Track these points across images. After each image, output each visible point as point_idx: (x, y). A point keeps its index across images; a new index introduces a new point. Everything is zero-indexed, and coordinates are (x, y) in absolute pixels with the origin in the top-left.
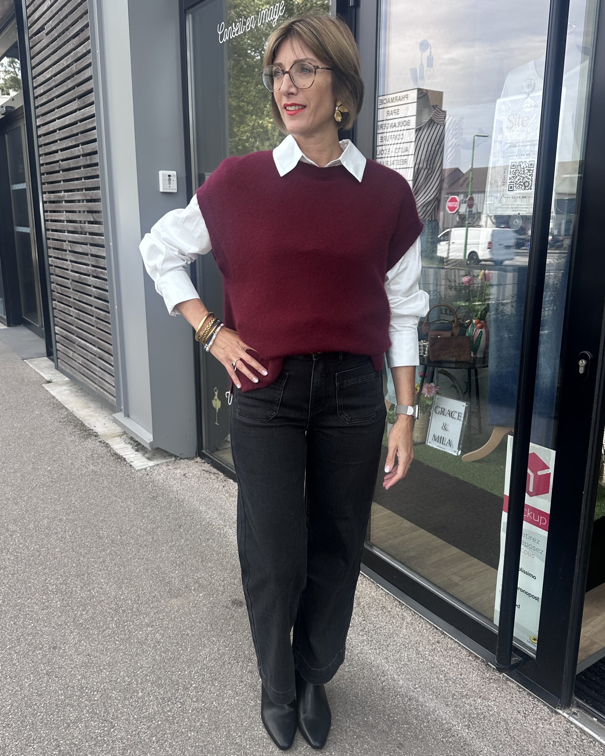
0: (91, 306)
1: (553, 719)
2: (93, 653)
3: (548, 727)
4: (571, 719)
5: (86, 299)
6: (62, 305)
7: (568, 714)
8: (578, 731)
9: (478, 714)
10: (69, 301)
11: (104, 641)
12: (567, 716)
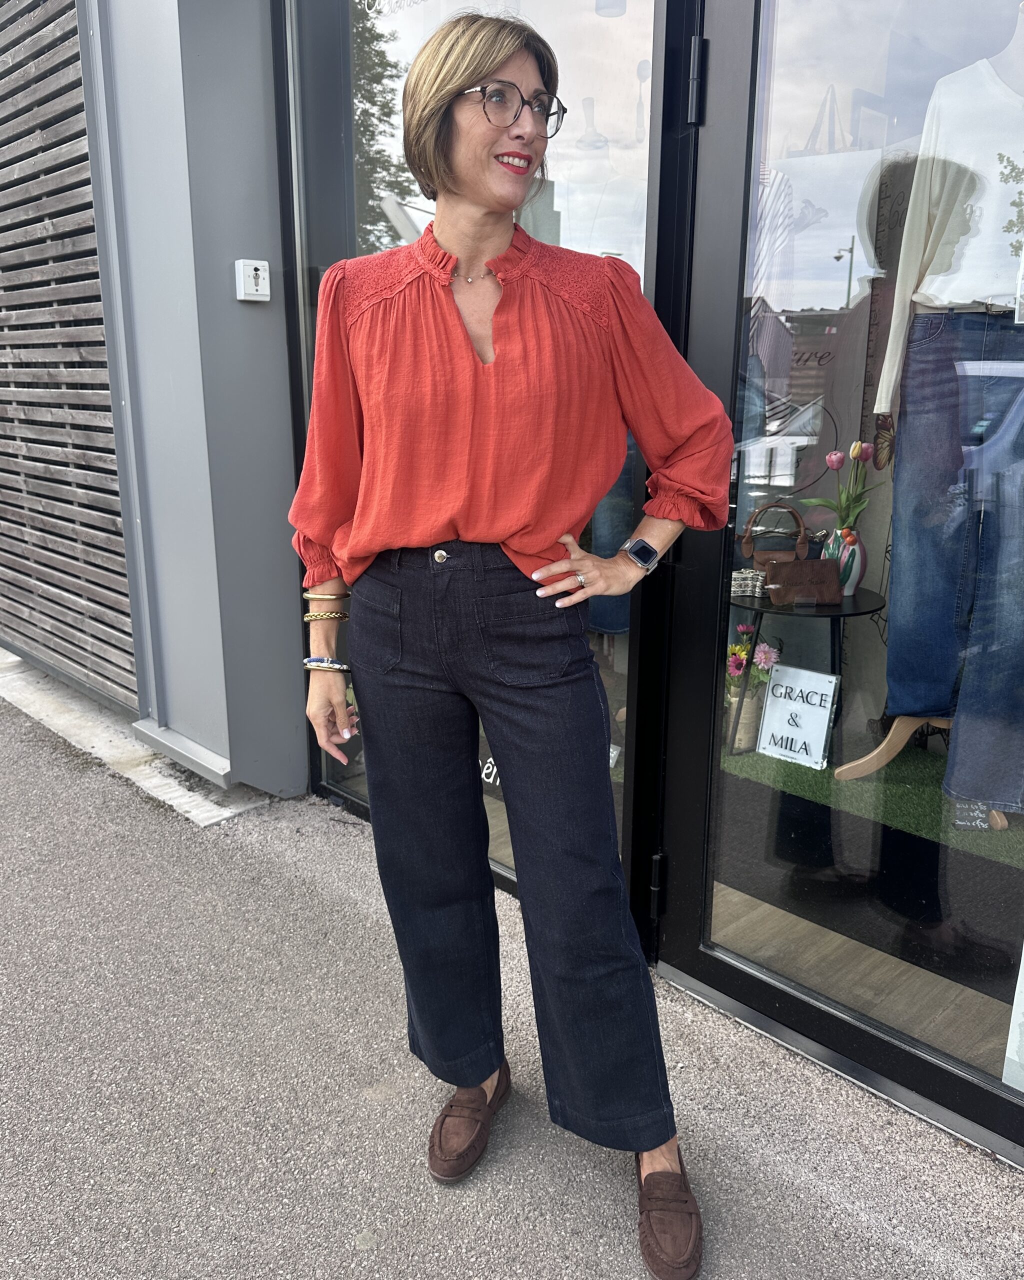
0: (72, 521)
5: (61, 509)
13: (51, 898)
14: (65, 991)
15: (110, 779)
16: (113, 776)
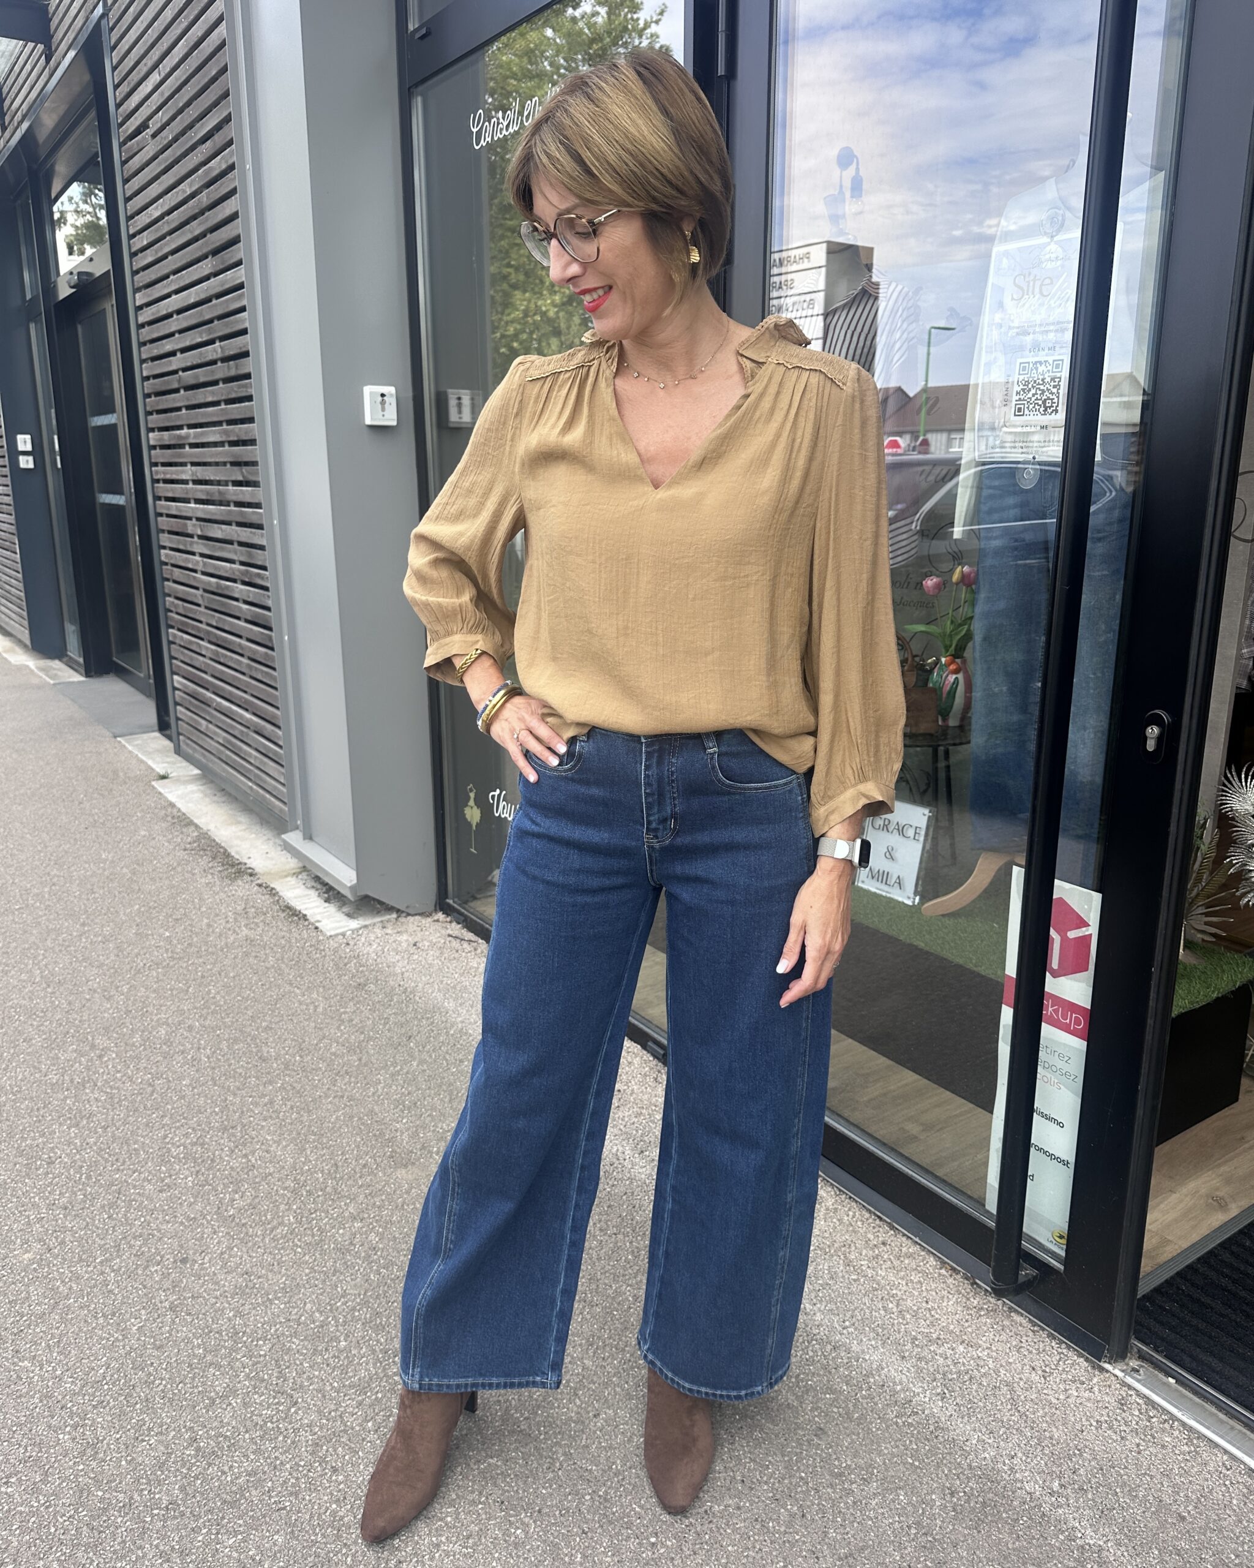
0: (240, 637)
1: (1095, 1380)
2: (255, 1269)
3: (1087, 1394)
4: (1129, 1380)
5: (231, 624)
6: (186, 636)
7: (1123, 1371)
8: (1140, 1401)
9: (959, 1373)
10: (199, 629)
11: (275, 1247)
12: (1120, 1374)
13: (171, 990)
14: (162, 1068)
15: (256, 888)
16: (260, 885)
